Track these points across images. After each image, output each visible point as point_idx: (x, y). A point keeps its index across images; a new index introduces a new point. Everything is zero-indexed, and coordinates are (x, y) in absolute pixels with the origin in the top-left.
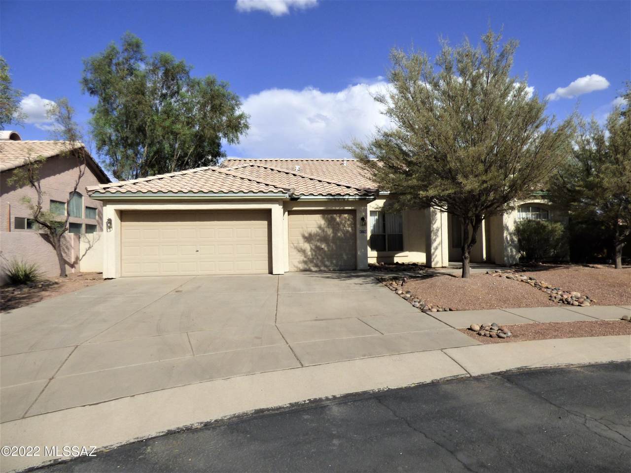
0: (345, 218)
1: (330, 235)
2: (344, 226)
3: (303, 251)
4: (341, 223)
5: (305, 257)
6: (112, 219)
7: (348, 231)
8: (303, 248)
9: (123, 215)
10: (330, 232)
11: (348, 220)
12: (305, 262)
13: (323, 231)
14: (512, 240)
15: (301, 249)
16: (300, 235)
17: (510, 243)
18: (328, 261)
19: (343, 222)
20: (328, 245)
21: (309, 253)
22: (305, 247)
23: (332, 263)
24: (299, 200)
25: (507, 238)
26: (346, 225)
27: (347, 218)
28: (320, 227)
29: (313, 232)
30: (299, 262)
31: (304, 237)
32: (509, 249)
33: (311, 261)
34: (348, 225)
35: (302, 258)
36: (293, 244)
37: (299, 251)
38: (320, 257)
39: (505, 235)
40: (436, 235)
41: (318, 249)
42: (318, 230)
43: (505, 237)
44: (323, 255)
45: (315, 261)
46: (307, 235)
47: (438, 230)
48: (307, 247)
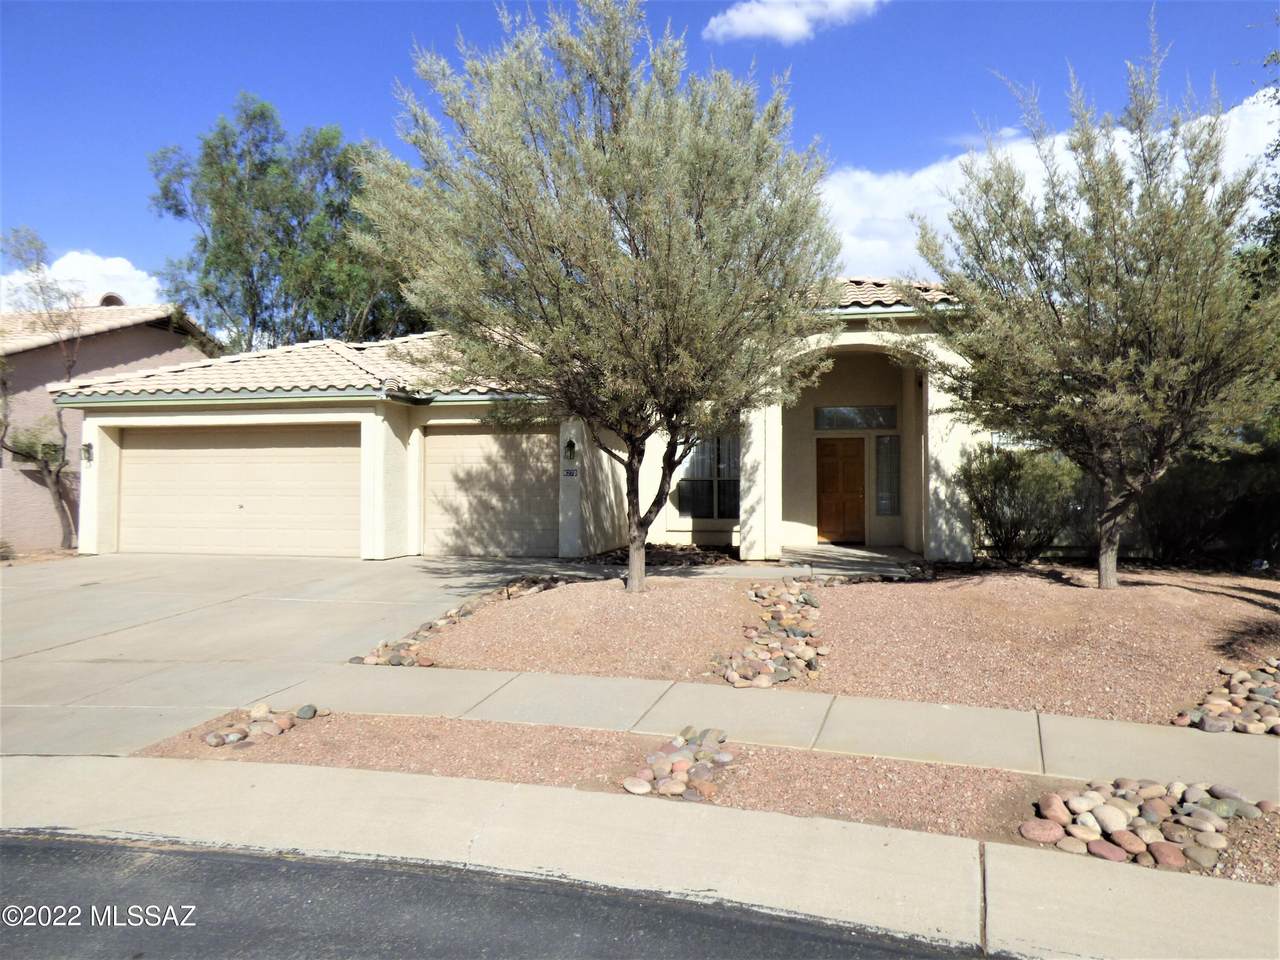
0: (541, 441)
1: (509, 475)
2: (538, 459)
3: (455, 511)
4: (531, 452)
5: (458, 523)
6: (93, 443)
7: (545, 471)
8: (455, 504)
9: (124, 437)
10: (508, 470)
11: (548, 445)
12: (457, 534)
13: (495, 467)
14: (952, 497)
15: (451, 506)
16: (450, 477)
17: (948, 506)
18: (503, 534)
19: (536, 450)
20: (503, 498)
21: (466, 516)
22: (458, 501)
23: (511, 538)
24: (433, 404)
25: (936, 492)
26: (543, 458)
27: (546, 440)
28: (489, 460)
29: (474, 470)
30: (447, 534)
31: (457, 479)
32: (941, 522)
33: (470, 532)
34: (546, 456)
35: (453, 525)
36: (436, 496)
37: (446, 510)
38: (486, 525)
39: (933, 484)
40: (750, 480)
41: (483, 507)
42: (485, 465)
43: (931, 492)
44: (493, 520)
45: (476, 534)
46: (462, 475)
47: (755, 469)
48: (462, 500)
